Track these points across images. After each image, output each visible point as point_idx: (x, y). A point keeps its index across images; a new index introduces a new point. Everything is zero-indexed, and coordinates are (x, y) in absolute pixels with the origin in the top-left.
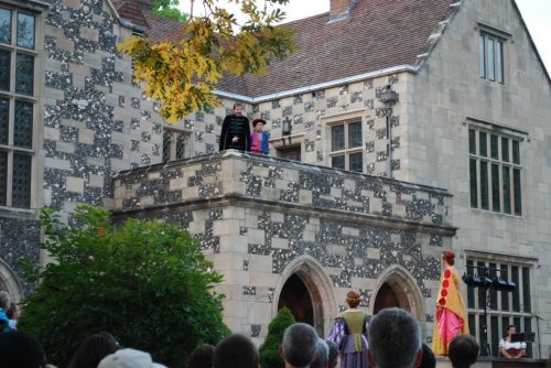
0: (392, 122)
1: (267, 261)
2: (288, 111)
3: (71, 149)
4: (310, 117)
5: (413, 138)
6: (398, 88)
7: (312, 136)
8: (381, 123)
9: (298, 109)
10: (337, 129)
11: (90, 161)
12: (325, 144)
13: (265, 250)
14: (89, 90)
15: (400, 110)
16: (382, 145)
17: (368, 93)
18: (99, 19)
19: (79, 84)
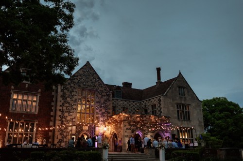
0: (160, 105)
1: (130, 131)
2: (145, 103)
3: (101, 113)
4: (148, 104)
5: (164, 107)
6: (161, 99)
7: (149, 107)
8: (159, 105)
9: (147, 103)
10: (152, 106)
11: (104, 115)
12: (151, 109)
13: (130, 129)
14: (104, 103)
15: (162, 103)
16: (159, 109)
17: (157, 100)
18: (106, 91)
19: (102, 102)
